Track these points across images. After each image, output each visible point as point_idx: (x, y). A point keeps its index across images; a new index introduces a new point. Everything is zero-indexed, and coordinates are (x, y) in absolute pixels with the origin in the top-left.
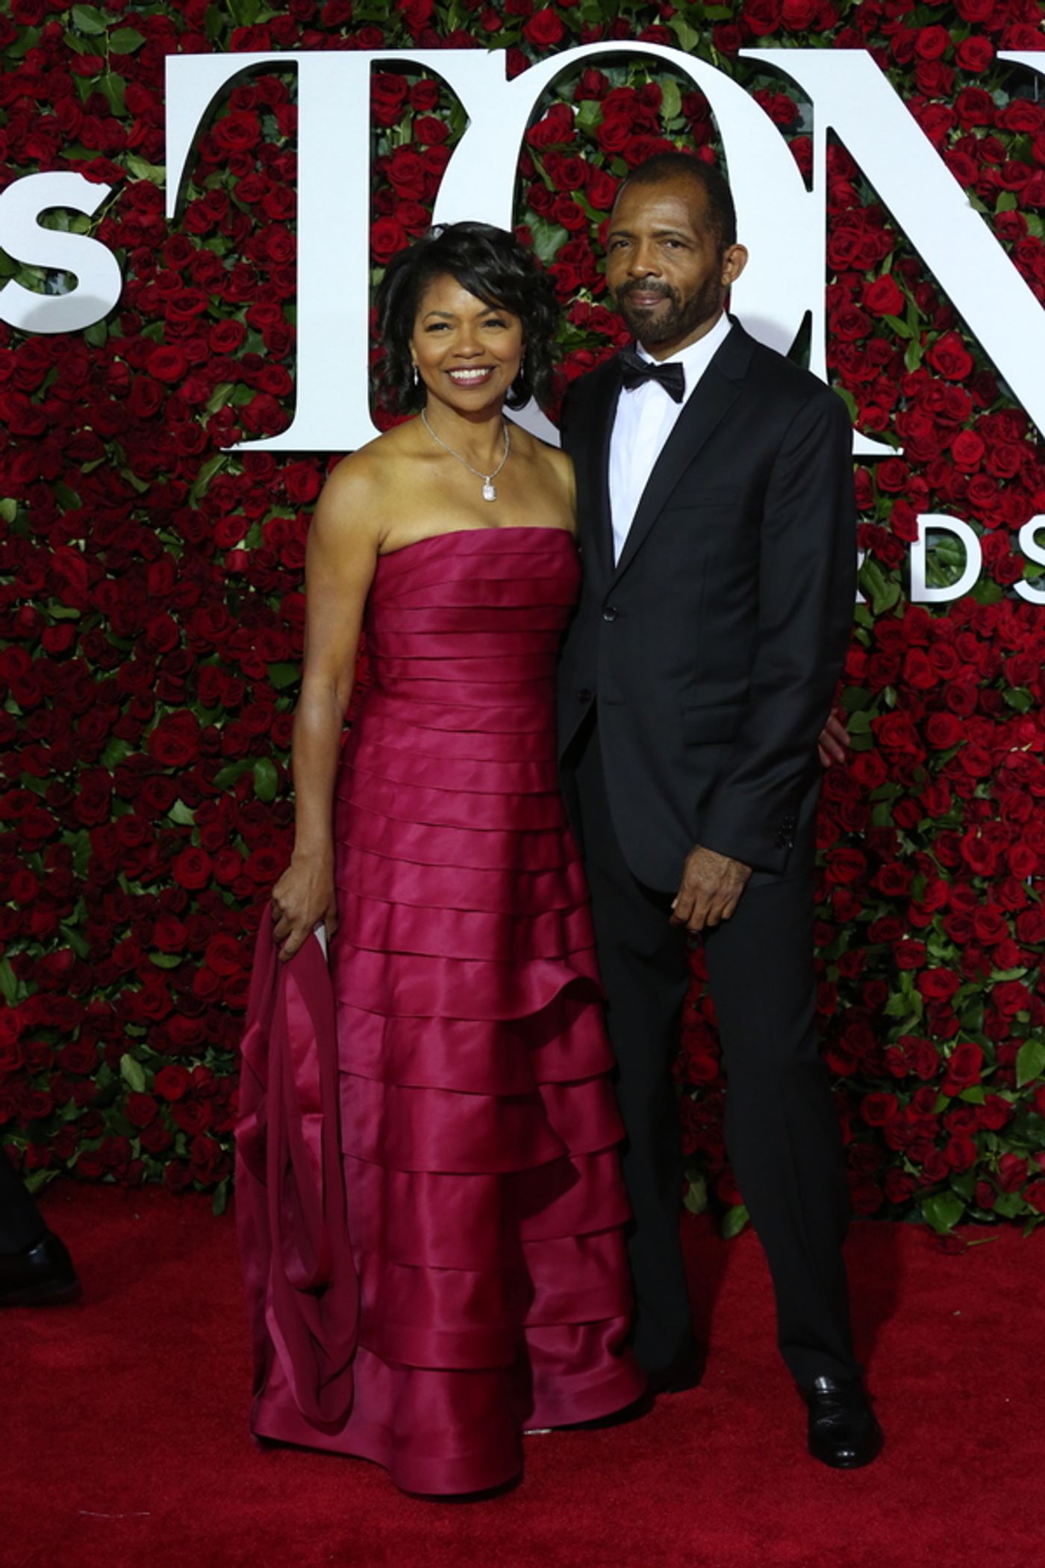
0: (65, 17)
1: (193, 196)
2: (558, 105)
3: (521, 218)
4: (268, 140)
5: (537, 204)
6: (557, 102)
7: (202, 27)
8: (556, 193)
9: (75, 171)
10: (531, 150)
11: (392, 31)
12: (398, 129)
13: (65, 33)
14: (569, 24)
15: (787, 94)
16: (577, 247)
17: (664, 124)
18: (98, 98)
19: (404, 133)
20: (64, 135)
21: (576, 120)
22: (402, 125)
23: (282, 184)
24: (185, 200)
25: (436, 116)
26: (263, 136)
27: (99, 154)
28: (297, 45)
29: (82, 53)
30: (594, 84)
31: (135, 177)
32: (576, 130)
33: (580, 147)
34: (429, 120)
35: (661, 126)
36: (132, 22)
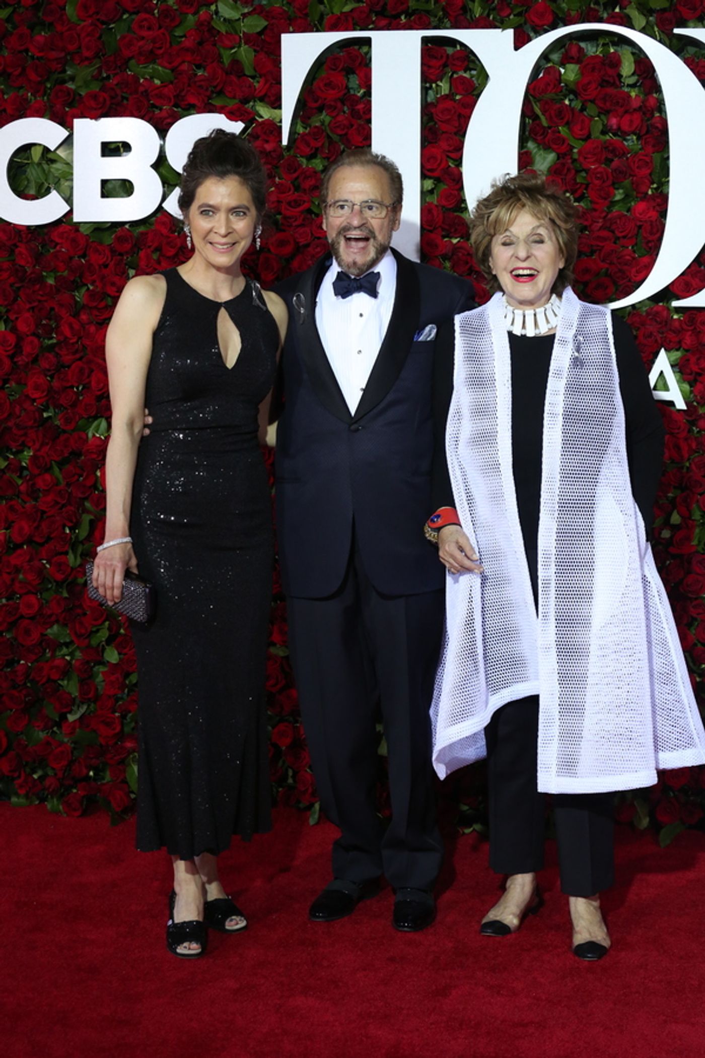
0: (213, 8)
1: (300, 130)
2: (550, 67)
3: (525, 144)
4: (352, 92)
5: (536, 135)
6: (549, 65)
7: (307, 15)
8: (549, 128)
9: (220, 113)
10: (531, 98)
11: (436, 16)
12: (440, 84)
13: (212, 18)
14: (557, 12)
16: (563, 165)
17: (622, 80)
18: (236, 63)
19: (444, 87)
20: (213, 89)
21: (563, 77)
22: (444, 81)
23: (361, 122)
24: (295, 133)
25: (467, 75)
26: (348, 89)
27: (236, 101)
28: (371, 26)
29: (224, 33)
30: (574, 52)
31: (261, 117)
32: (562, 84)
33: (565, 96)
34: (462, 78)
35: (621, 82)
36: (259, 11)
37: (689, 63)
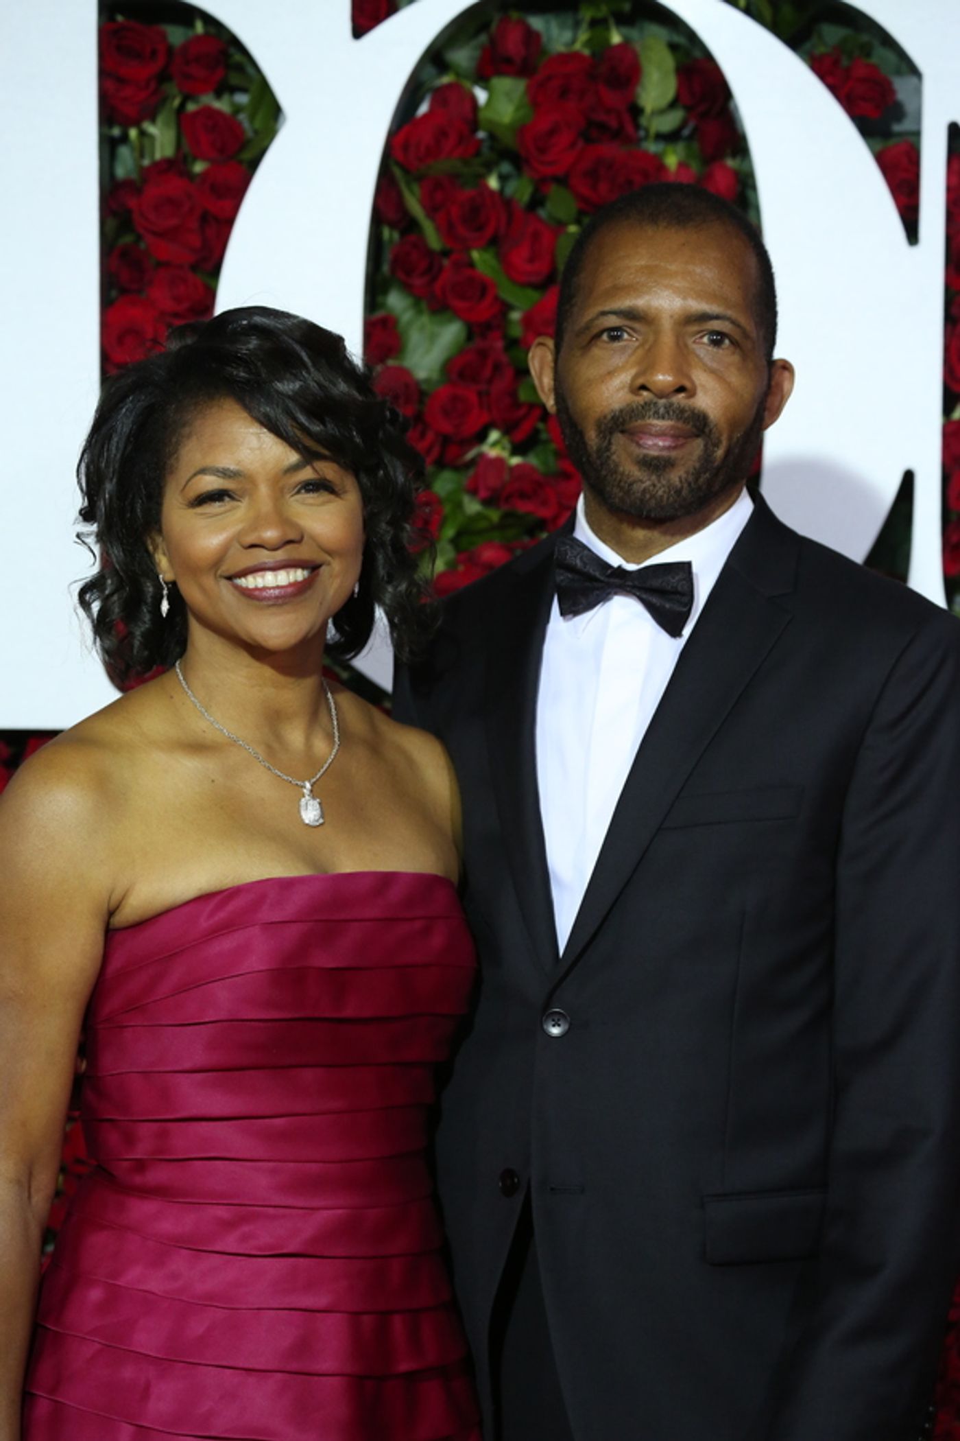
2: (449, 87)
3: (380, 299)
5: (408, 273)
6: (446, 79)
8: (445, 253)
10: (397, 172)
12: (152, 129)
15: (874, 60)
16: (483, 354)
17: (643, 121)
19: (162, 137)
21: (483, 115)
22: (159, 121)
25: (222, 105)
30: (513, 45)
32: (481, 135)
33: (489, 167)
34: (209, 112)
35: (637, 126)
37: (825, 69)
